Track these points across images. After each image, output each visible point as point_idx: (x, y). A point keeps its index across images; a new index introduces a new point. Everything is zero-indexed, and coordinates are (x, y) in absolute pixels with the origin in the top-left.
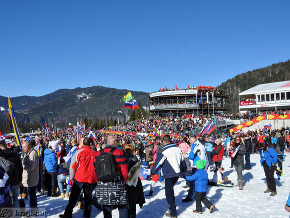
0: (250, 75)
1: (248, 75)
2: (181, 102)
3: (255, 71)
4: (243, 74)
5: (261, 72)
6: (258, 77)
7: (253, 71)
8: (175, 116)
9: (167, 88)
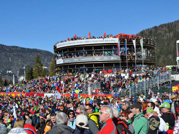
0: (156, 31)
1: (154, 30)
2: (99, 53)
3: (162, 26)
4: (149, 29)
5: (168, 27)
6: (166, 32)
7: (160, 26)
8: (90, 71)
9: (78, 36)
